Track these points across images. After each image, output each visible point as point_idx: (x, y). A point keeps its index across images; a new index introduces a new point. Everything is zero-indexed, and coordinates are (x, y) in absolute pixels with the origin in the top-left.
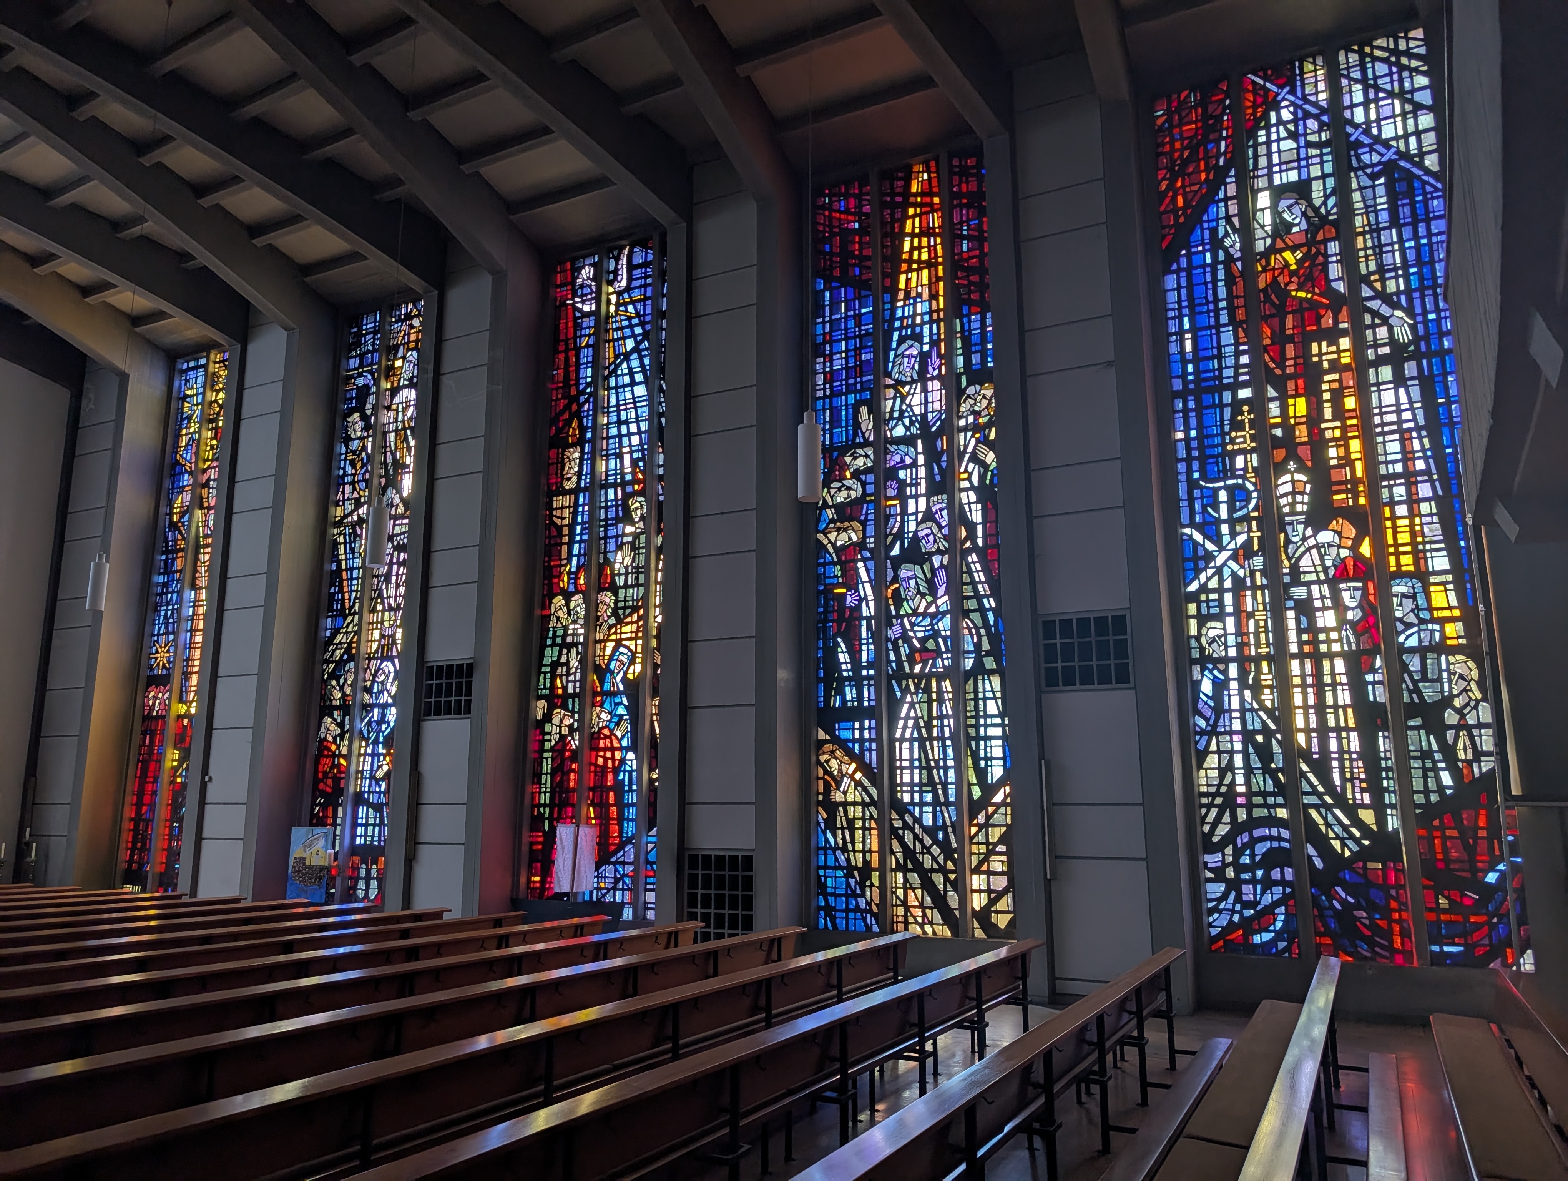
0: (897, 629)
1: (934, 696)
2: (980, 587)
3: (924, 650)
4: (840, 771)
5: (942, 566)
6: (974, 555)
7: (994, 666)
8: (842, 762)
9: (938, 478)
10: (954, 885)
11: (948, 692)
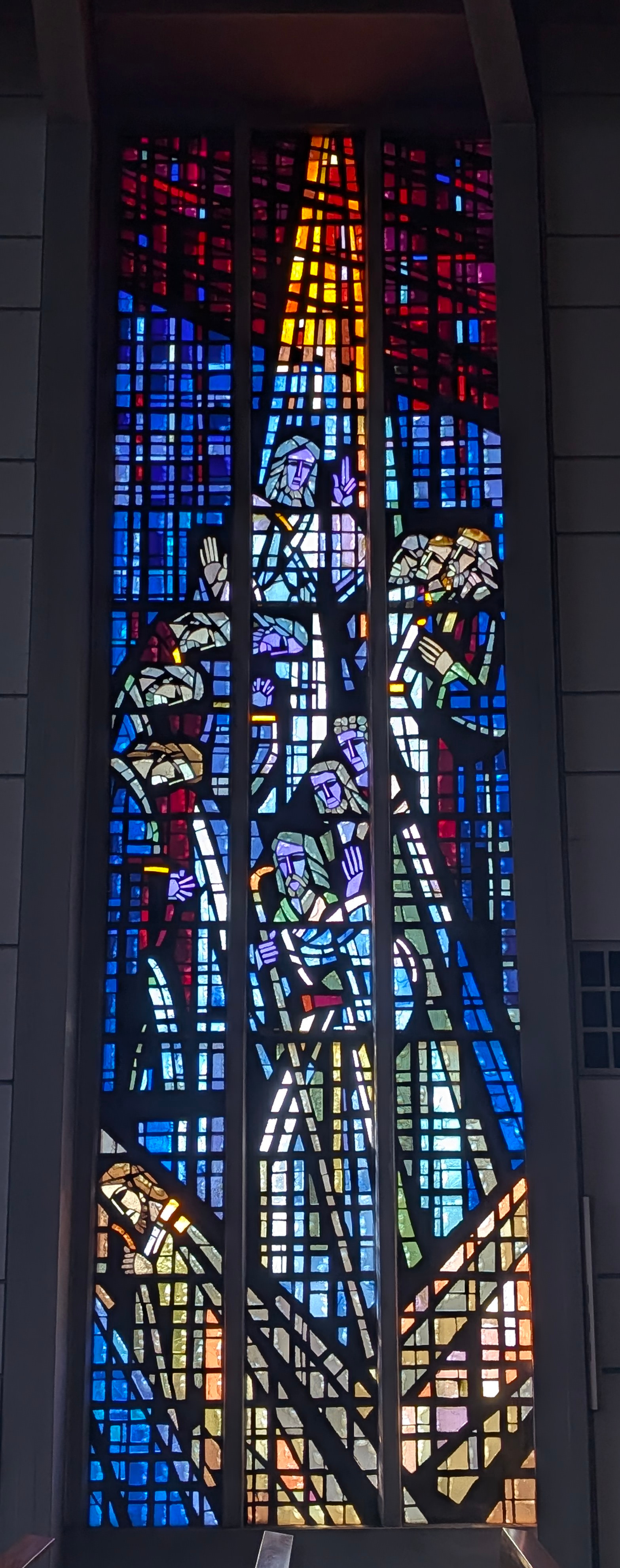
0: (268, 949)
1: (336, 1075)
2: (424, 884)
3: (319, 989)
4: (145, 1215)
5: (355, 841)
6: (414, 829)
7: (449, 1026)
8: (148, 1198)
9: (349, 686)
10: (370, 1430)
11: (363, 1070)
